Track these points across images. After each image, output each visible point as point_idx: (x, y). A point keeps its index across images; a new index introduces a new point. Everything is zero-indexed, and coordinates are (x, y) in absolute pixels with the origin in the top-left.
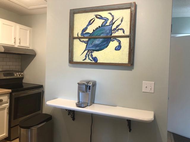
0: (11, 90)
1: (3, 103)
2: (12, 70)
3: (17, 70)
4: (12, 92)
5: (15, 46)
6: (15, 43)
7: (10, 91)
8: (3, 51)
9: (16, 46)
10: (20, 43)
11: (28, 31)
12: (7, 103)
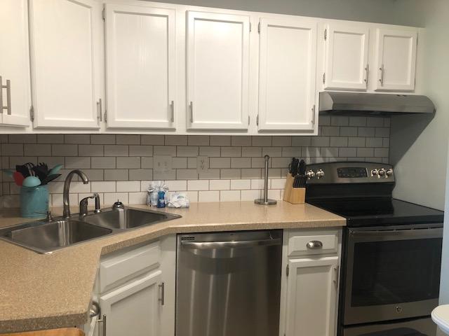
0: (345, 219)
1: (324, 252)
2: (362, 160)
3: (379, 160)
4: (350, 224)
5: (368, 92)
6: (367, 81)
7: (341, 220)
8: (331, 108)
9: (371, 91)
10: (381, 81)
11: (411, 39)
12: (335, 254)
